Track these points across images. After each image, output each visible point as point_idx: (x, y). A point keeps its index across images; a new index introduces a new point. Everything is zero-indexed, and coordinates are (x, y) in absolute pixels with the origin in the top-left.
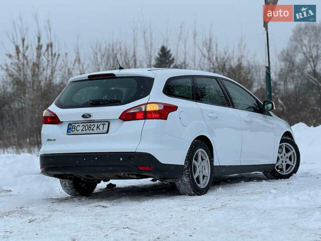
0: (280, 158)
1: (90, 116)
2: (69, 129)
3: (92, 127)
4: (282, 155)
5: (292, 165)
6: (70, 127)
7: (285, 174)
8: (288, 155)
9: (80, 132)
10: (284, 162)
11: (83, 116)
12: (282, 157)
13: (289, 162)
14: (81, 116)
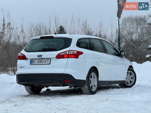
0: (127, 78)
1: (42, 56)
2: (31, 62)
3: (42, 62)
4: (128, 76)
5: (133, 81)
6: (31, 61)
7: (129, 85)
8: (131, 76)
9: (36, 63)
10: (129, 80)
11: (38, 56)
12: (128, 77)
13: (131, 80)
14: (37, 56)
